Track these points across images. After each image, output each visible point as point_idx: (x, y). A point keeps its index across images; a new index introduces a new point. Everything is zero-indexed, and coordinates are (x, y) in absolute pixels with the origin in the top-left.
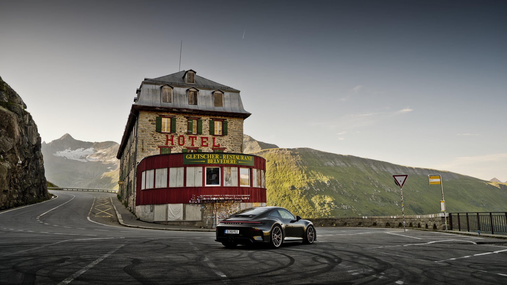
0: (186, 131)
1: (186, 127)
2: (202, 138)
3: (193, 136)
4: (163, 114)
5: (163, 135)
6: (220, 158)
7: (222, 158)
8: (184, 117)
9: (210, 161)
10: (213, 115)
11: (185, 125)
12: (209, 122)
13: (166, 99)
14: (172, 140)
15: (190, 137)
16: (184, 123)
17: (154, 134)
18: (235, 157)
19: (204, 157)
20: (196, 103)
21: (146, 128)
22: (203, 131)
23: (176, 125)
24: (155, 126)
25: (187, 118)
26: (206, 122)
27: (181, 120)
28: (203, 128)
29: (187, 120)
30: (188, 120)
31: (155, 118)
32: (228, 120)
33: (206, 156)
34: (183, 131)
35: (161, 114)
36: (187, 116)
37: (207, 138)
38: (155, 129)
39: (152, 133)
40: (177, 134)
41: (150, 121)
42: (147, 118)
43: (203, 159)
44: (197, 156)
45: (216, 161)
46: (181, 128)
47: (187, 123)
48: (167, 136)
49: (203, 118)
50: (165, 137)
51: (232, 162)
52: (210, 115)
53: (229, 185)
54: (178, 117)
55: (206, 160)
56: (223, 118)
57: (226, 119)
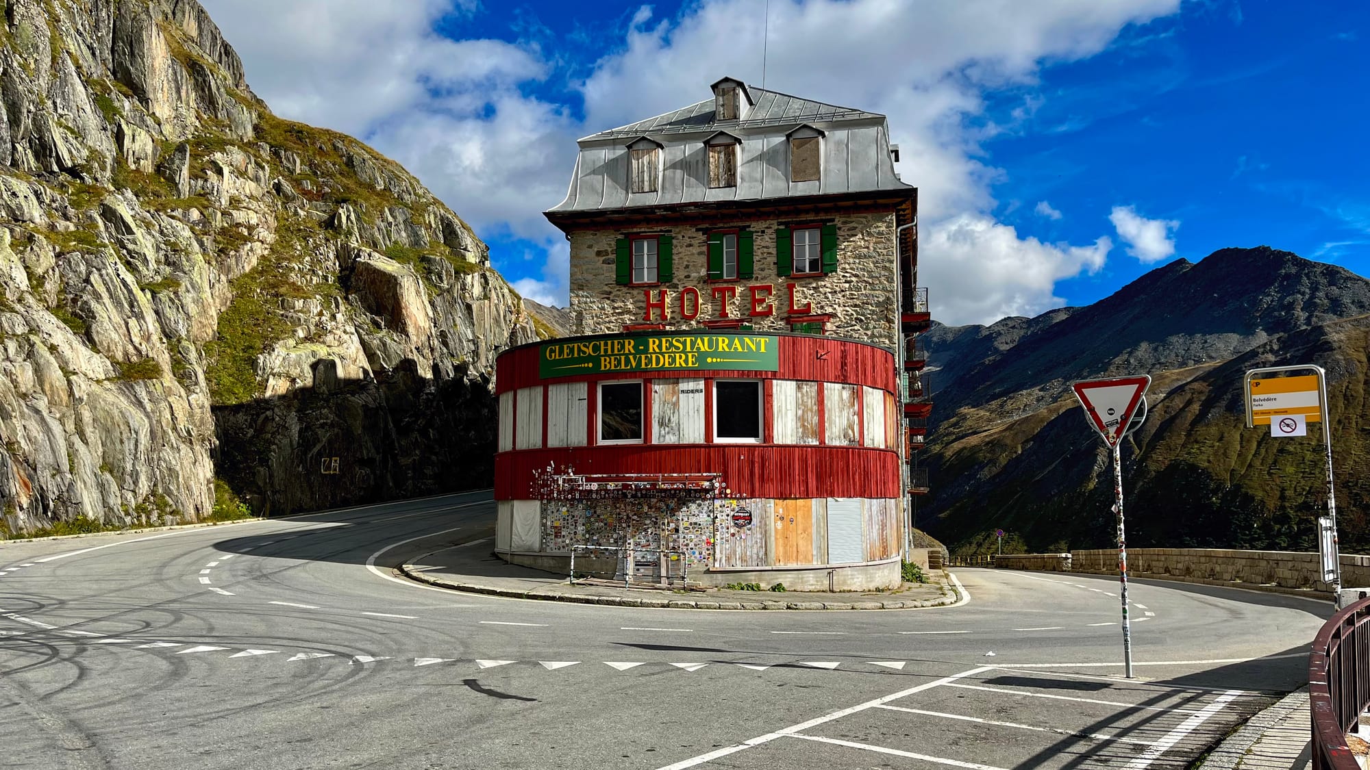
0: (703, 272)
1: (703, 260)
2: (753, 289)
3: (725, 285)
4: (635, 230)
5: (635, 292)
6: (638, 351)
7: (646, 351)
8: (698, 230)
9: (607, 364)
10: (787, 214)
11: (700, 253)
12: (774, 236)
13: (643, 181)
14: (661, 305)
15: (714, 290)
16: (695, 250)
17: (611, 292)
18: (693, 344)
19: (590, 351)
20: (731, 183)
21: (590, 277)
22: (756, 267)
23: (674, 257)
24: (614, 266)
25: (705, 231)
26: (766, 237)
27: (688, 241)
28: (756, 258)
29: (704, 238)
30: (709, 239)
31: (613, 243)
32: (838, 221)
33: (596, 348)
34: (694, 275)
35: (631, 230)
36: (704, 226)
37: (768, 289)
38: (615, 276)
39: (607, 289)
40: (676, 286)
41: (599, 253)
42: (590, 247)
43: (589, 359)
44: (572, 350)
45: (628, 362)
46: (687, 267)
47: (704, 249)
48: (647, 294)
49: (756, 226)
50: (642, 297)
51: (679, 362)
52: (777, 215)
53: (671, 439)
54: (679, 233)
55: (596, 360)
56: (823, 217)
57: (833, 220)
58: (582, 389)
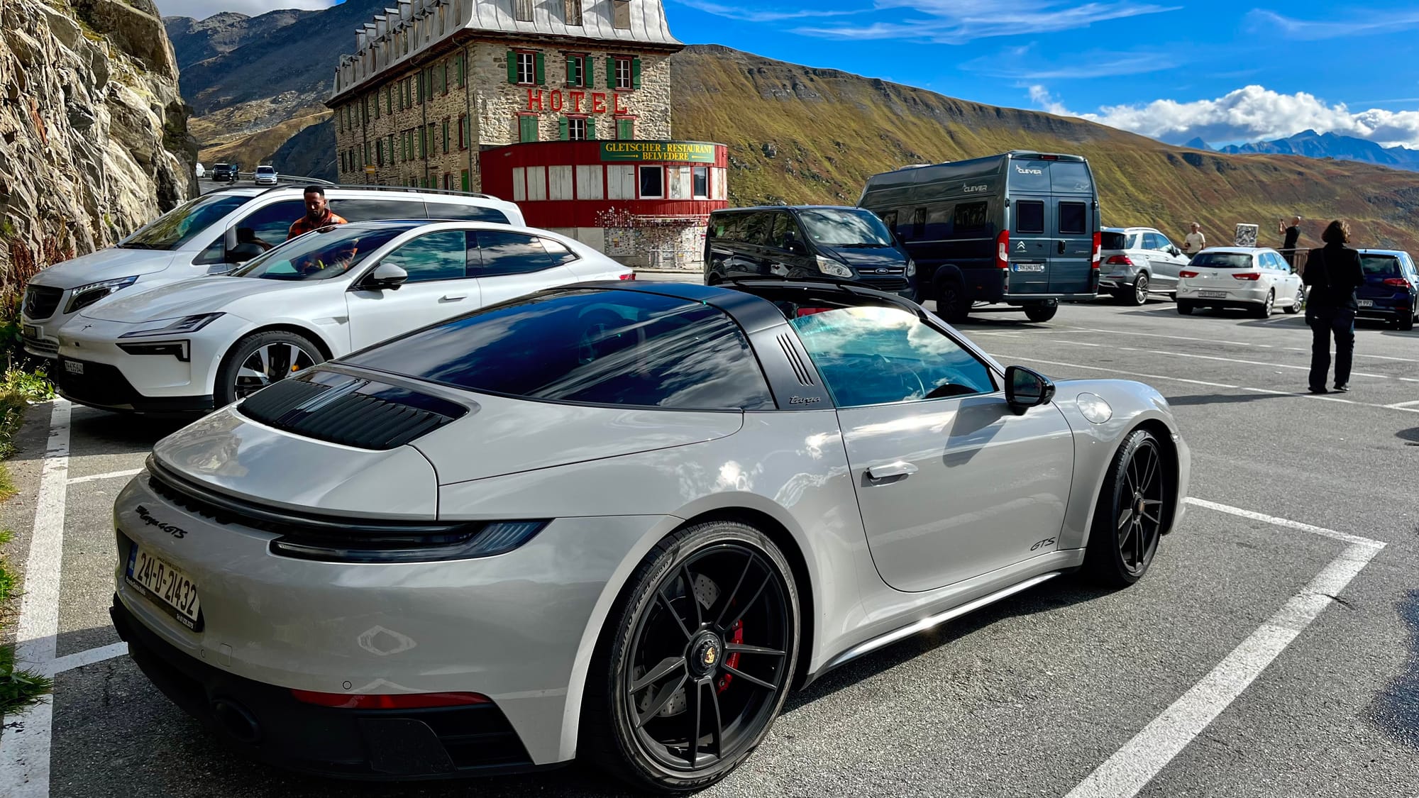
0: (564, 81)
1: (563, 72)
2: (595, 95)
3: (577, 91)
4: (519, 46)
5: (521, 89)
6: (662, 151)
7: (666, 151)
8: (559, 52)
9: (646, 156)
10: (613, 48)
11: (561, 68)
12: (605, 62)
13: (524, 13)
14: (539, 100)
15: (572, 93)
16: (558, 65)
17: (504, 88)
18: (686, 148)
19: (636, 148)
20: (579, 23)
21: (490, 76)
22: (595, 80)
23: (546, 68)
24: (506, 70)
25: (564, 53)
26: (600, 62)
27: (553, 59)
28: (595, 75)
29: (564, 57)
30: (567, 58)
31: (505, 54)
32: (640, 57)
33: (640, 147)
34: (558, 81)
35: (516, 46)
36: (563, 50)
37: (603, 95)
38: (507, 77)
39: (501, 85)
40: (547, 88)
41: (495, 60)
42: (489, 54)
43: (636, 152)
44: (625, 147)
45: (657, 156)
46: (553, 76)
47: (564, 65)
48: (530, 91)
49: (594, 54)
50: (525, 93)
51: (681, 158)
52: (607, 48)
53: (677, 197)
54: (548, 52)
55: (640, 154)
56: (632, 53)
57: (637, 56)
58: (631, 169)
